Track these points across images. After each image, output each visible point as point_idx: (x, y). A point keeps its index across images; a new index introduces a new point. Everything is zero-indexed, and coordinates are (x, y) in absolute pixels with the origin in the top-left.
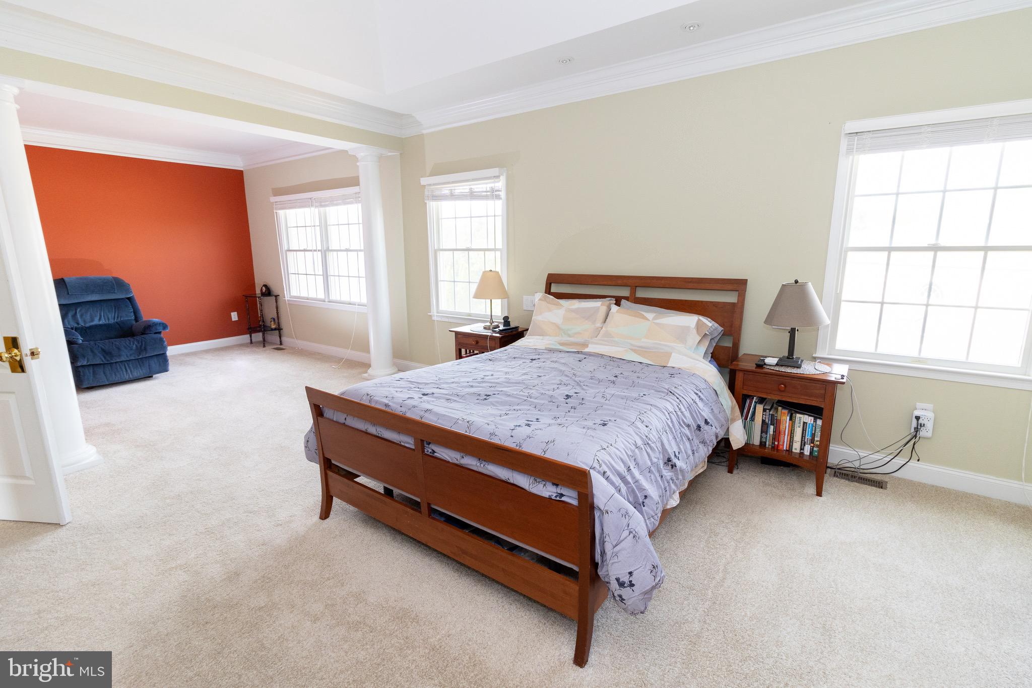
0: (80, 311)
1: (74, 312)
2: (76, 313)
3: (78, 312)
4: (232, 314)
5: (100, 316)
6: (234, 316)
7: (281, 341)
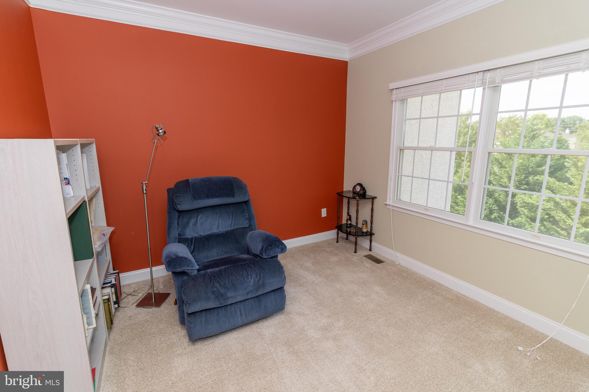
0: (201, 218)
1: (196, 219)
2: (197, 221)
3: (198, 220)
4: (323, 210)
5: (219, 223)
6: (324, 212)
7: (371, 247)
